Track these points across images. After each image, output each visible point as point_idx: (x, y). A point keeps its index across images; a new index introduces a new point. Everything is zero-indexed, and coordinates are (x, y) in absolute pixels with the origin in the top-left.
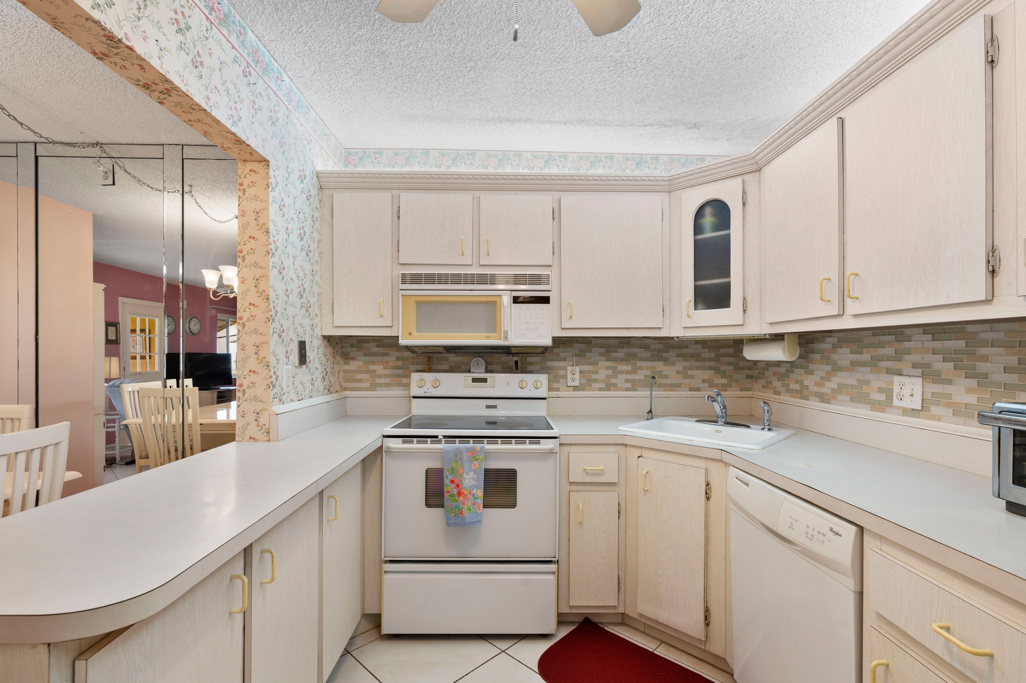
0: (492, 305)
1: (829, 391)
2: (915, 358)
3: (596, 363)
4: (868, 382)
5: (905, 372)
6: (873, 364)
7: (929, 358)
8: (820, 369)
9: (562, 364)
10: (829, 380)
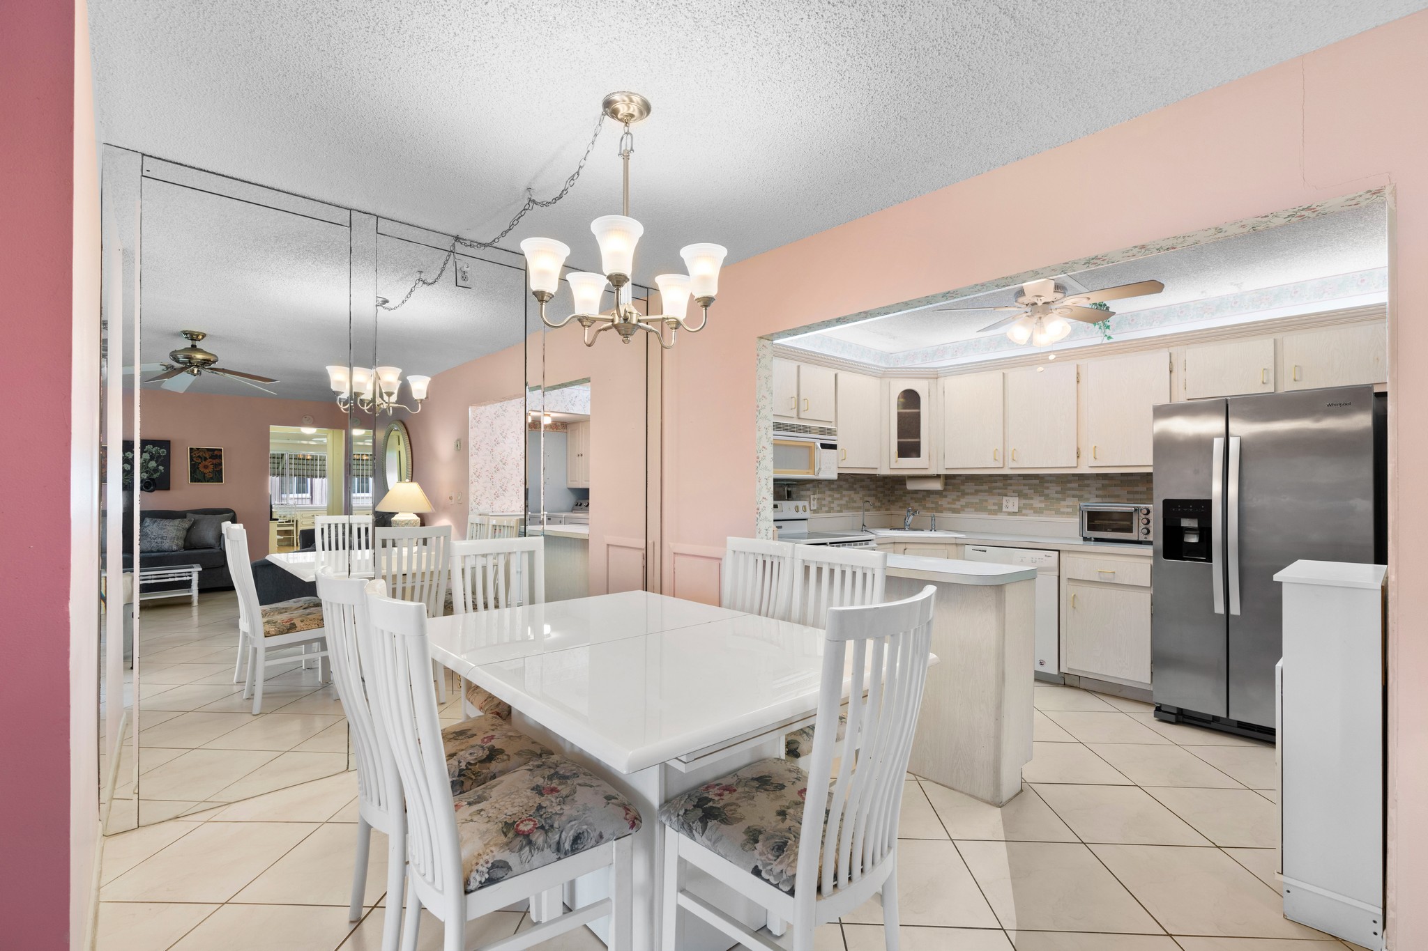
0: (810, 449)
1: (959, 507)
2: (1014, 488)
3: (824, 493)
4: (986, 501)
5: (1009, 494)
6: (990, 491)
7: (1022, 487)
8: (952, 495)
9: (808, 493)
10: (959, 501)
